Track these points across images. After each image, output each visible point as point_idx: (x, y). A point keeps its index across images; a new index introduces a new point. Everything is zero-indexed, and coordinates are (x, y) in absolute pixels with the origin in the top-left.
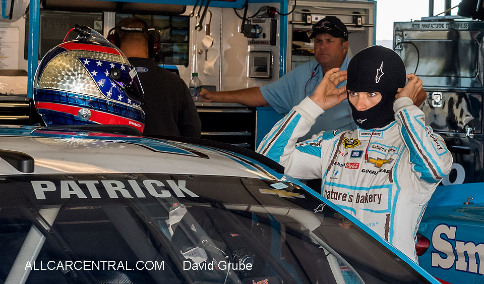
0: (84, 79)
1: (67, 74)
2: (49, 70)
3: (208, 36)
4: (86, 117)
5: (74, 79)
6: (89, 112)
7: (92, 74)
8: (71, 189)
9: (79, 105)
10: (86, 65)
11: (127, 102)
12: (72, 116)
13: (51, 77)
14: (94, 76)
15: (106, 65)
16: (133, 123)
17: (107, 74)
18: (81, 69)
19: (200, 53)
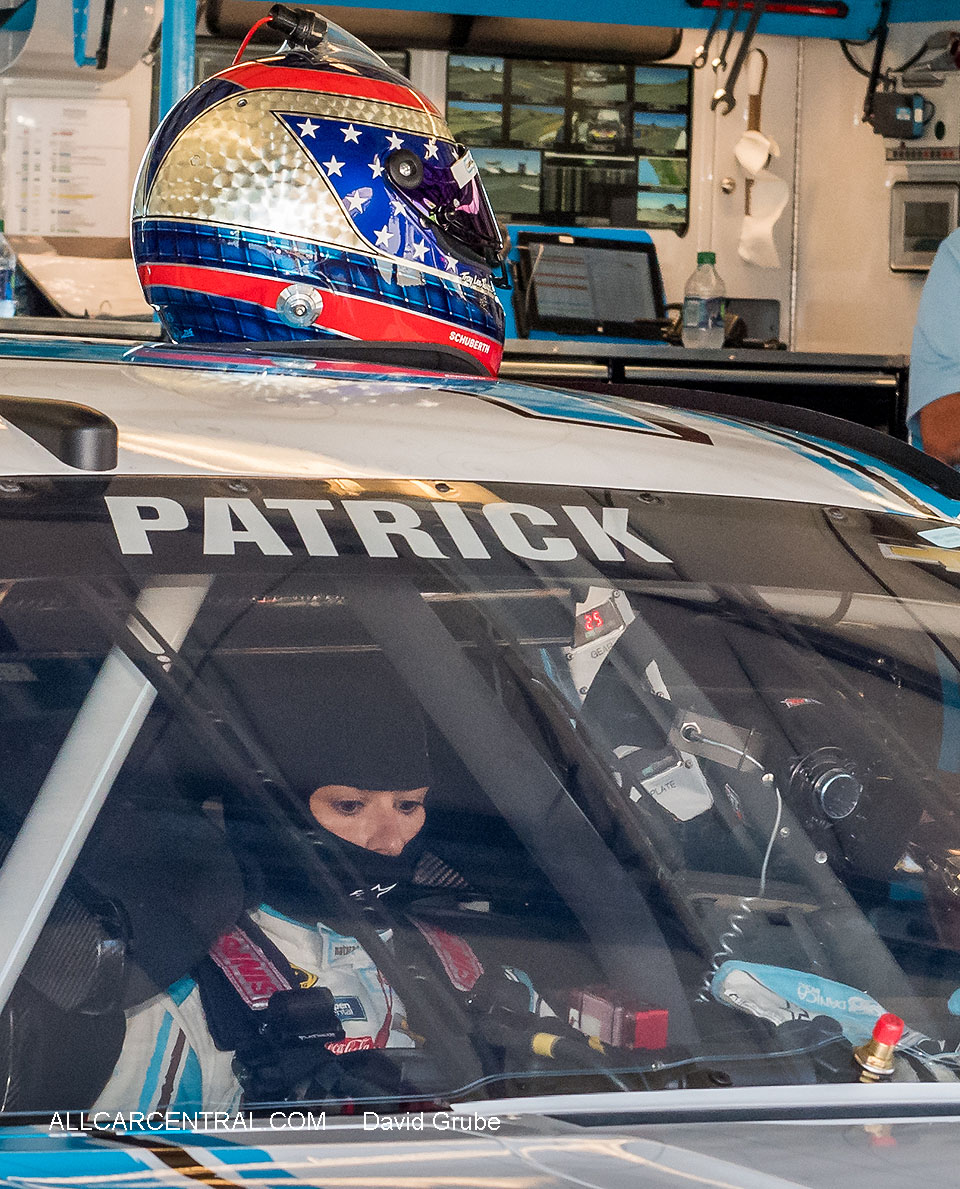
0: (298, 185)
1: (242, 170)
2: (182, 158)
3: (754, 134)
4: (304, 313)
5: (265, 185)
6: (318, 298)
7: (326, 170)
8: (238, 525)
9: (280, 275)
10: (307, 139)
11: (442, 266)
12: (258, 311)
13: (191, 180)
14: (333, 178)
15: (374, 138)
16: (464, 340)
17: (377, 169)
18: (291, 153)
19: (726, 191)
